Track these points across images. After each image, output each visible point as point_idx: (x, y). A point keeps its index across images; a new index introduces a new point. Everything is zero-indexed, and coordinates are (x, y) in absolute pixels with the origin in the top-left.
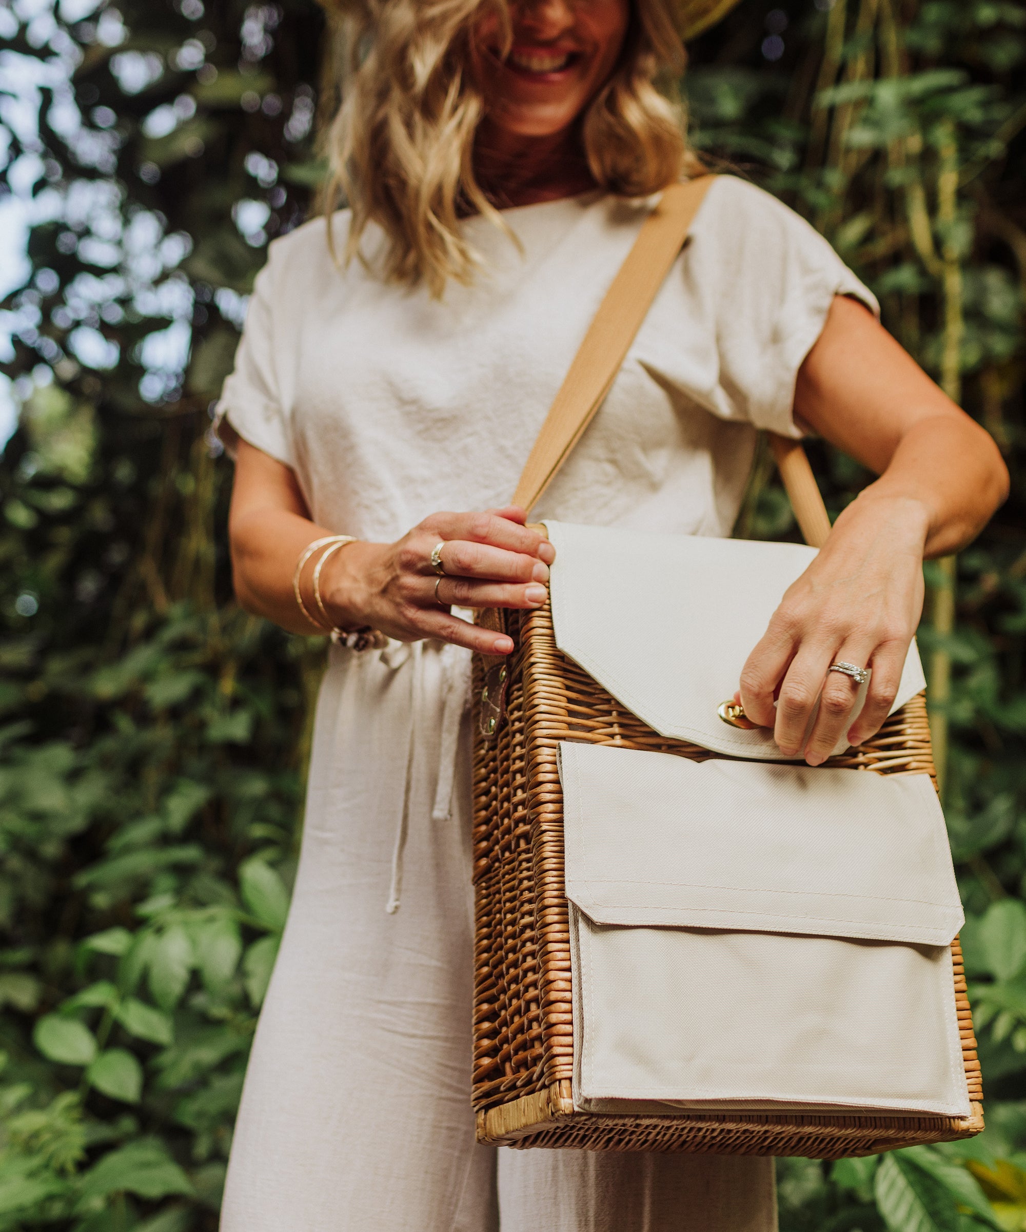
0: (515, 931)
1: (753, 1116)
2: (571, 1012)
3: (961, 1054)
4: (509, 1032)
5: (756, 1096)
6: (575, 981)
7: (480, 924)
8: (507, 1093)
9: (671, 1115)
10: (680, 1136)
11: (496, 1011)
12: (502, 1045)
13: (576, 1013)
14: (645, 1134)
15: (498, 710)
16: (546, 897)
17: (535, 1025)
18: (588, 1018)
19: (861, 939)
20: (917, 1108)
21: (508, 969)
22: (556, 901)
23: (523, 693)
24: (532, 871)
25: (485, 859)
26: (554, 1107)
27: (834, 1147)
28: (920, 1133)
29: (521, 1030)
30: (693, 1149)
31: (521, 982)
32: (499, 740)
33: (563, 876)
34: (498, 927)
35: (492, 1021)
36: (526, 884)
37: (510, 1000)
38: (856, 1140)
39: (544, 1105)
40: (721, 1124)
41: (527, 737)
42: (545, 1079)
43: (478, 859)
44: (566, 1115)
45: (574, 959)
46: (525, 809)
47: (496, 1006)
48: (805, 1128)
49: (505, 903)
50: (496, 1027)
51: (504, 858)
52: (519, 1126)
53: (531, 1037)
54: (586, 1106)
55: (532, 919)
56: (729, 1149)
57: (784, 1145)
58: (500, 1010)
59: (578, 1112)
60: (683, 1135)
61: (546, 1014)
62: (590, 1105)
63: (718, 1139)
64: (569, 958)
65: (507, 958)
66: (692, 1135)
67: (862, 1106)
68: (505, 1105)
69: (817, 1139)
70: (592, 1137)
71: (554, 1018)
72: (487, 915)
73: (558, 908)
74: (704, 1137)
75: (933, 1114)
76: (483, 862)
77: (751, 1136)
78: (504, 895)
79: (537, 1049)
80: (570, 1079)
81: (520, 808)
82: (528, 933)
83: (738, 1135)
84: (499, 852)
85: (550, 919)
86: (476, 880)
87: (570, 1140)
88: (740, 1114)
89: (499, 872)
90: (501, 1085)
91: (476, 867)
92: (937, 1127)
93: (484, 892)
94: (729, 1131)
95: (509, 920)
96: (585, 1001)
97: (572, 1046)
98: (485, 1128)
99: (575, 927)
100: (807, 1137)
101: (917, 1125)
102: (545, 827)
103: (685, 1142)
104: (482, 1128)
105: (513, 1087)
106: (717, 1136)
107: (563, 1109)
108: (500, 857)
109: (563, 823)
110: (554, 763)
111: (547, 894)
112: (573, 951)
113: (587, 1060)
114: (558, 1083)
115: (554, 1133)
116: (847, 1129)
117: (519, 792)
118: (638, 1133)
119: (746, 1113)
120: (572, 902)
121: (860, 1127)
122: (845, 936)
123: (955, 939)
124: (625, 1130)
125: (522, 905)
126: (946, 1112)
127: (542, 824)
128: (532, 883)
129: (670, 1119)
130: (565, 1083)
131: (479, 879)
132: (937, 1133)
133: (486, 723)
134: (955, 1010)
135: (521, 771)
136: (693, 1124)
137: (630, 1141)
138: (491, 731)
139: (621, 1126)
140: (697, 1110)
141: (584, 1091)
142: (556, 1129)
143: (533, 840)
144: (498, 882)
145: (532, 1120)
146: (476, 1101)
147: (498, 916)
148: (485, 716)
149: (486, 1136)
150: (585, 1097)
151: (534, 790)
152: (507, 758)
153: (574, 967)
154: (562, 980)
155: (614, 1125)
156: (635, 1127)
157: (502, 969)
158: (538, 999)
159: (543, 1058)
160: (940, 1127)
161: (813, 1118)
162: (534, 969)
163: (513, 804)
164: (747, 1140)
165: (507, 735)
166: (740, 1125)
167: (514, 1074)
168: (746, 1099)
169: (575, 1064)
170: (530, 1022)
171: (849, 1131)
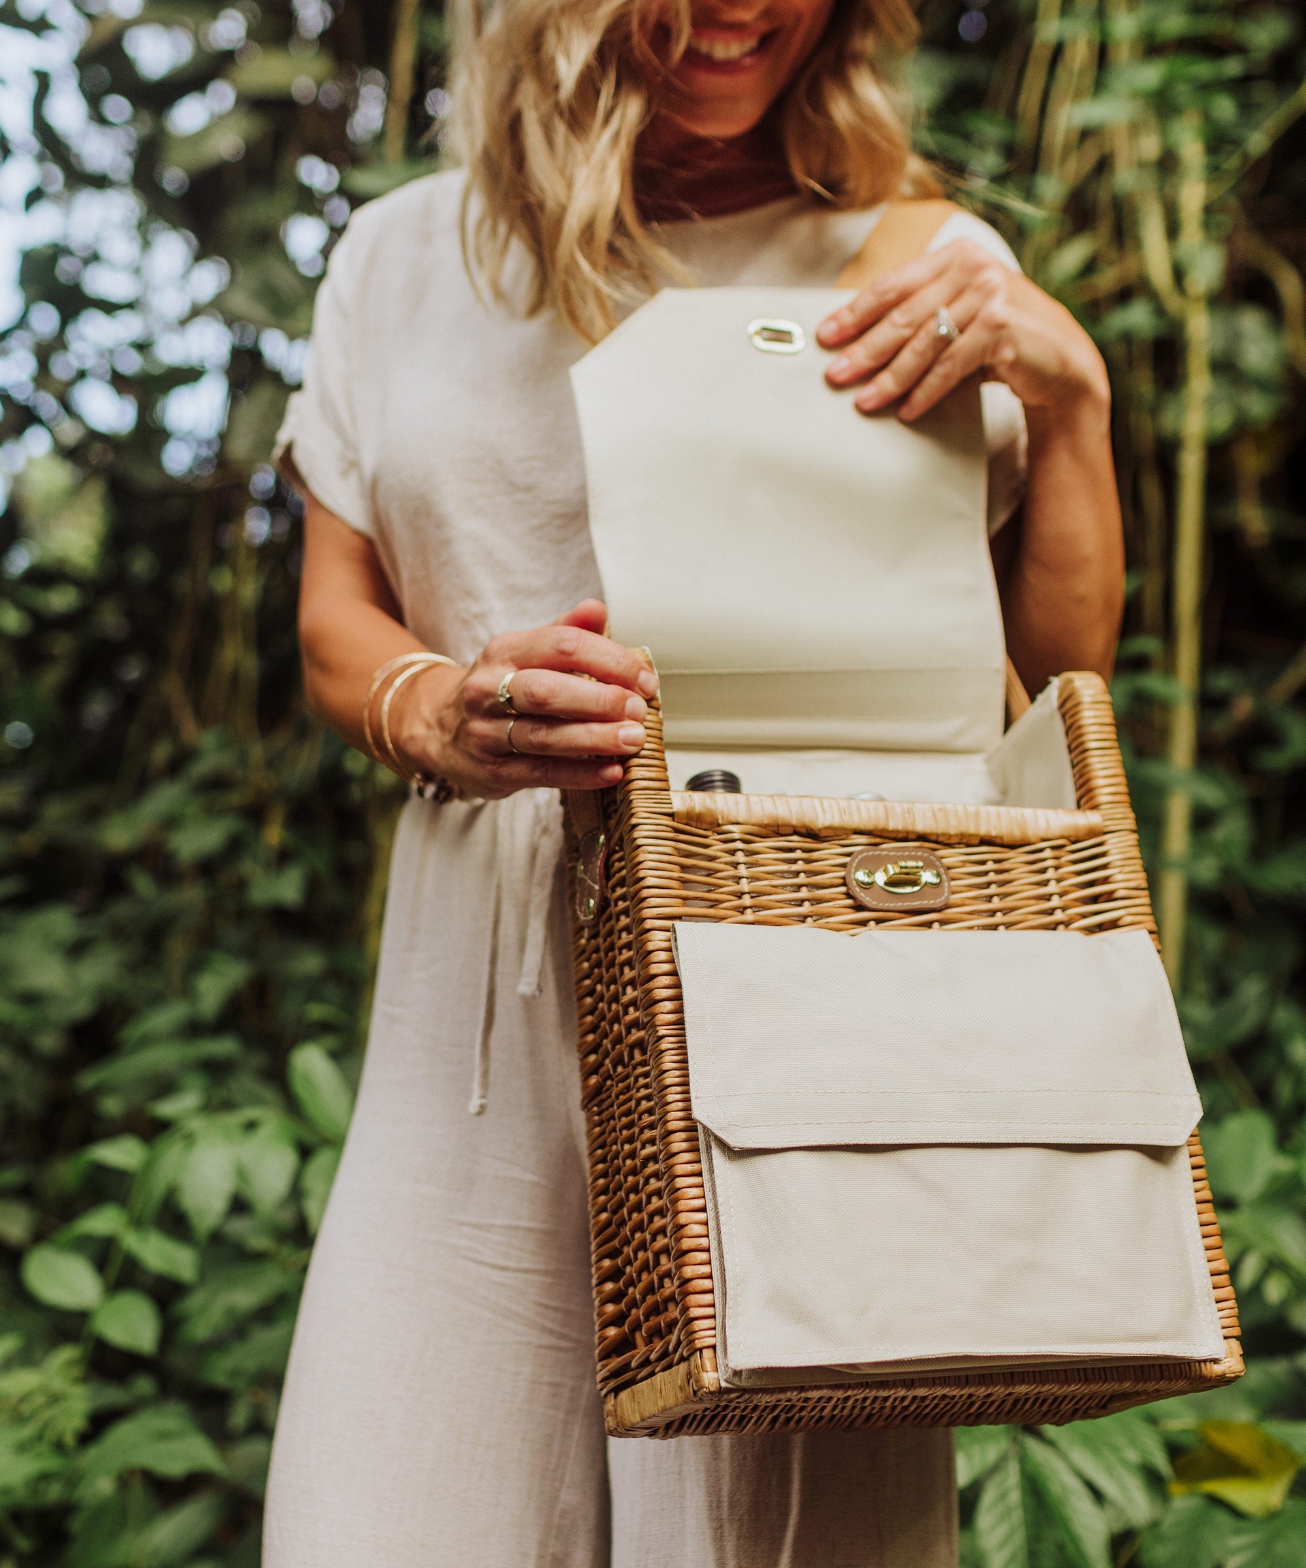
0: (636, 1166)
1: (949, 1377)
2: (709, 1263)
3: (1209, 1281)
4: (637, 1293)
5: (949, 1352)
6: (712, 1224)
7: (594, 1159)
8: (640, 1370)
9: (845, 1384)
10: (863, 1408)
11: (619, 1267)
12: (629, 1310)
13: (715, 1263)
14: (818, 1409)
15: (597, 887)
16: (669, 1119)
17: (667, 1282)
18: (730, 1268)
19: (1072, 1144)
20: (1156, 1353)
21: (630, 1214)
22: (682, 1124)
23: (626, 864)
24: (651, 1088)
25: (595, 1076)
26: (696, 1384)
27: (1060, 1409)
28: (1163, 1383)
29: (650, 1290)
30: (882, 1423)
31: (647, 1230)
32: (601, 924)
33: (688, 1092)
34: (616, 1161)
35: (616, 1281)
36: (645, 1105)
37: (635, 1253)
38: (1087, 1397)
39: (684, 1384)
40: (909, 1390)
41: (634, 919)
42: (683, 1350)
43: (586, 1077)
44: (711, 1393)
45: (708, 1195)
46: (638, 1010)
47: (619, 1261)
48: (1016, 1388)
49: (621, 1131)
50: (620, 1289)
51: (616, 1074)
52: (657, 1411)
53: (663, 1297)
54: (736, 1381)
55: (654, 1148)
56: (928, 1420)
57: (996, 1410)
58: (625, 1267)
59: (726, 1388)
60: (867, 1406)
61: (679, 1267)
62: (740, 1379)
63: (912, 1408)
64: (702, 1195)
65: (628, 1200)
66: (877, 1405)
67: (1085, 1355)
68: (637, 1385)
69: (1037, 1399)
70: (752, 1417)
71: (688, 1271)
72: (602, 1147)
73: (685, 1133)
74: (894, 1408)
75: (1176, 1358)
76: (593, 1080)
77: (953, 1402)
78: (620, 1121)
79: (671, 1312)
80: (714, 1347)
81: (631, 1009)
82: (651, 1168)
83: (935, 1402)
84: (610, 1066)
85: (676, 1147)
86: (586, 1104)
87: (725, 1423)
88: (933, 1375)
89: (611, 1093)
90: (631, 1361)
91: (585, 1087)
92: (1184, 1375)
93: (596, 1118)
94: (924, 1398)
95: (627, 1151)
96: (725, 1247)
97: (713, 1305)
98: (616, 1417)
99: (708, 1156)
100: (1024, 1398)
101: (1159, 1374)
102: (662, 1031)
103: (870, 1416)
104: (612, 1416)
105: (646, 1362)
106: (909, 1406)
107: (707, 1386)
108: (612, 1072)
109: (684, 1024)
110: (669, 950)
111: (671, 1116)
112: (707, 1186)
113: (732, 1322)
114: (698, 1353)
115: (704, 1417)
116: (1069, 1385)
117: (629, 990)
118: (809, 1409)
119: (940, 1375)
120: (702, 1124)
121: (1086, 1381)
122: (1052, 1142)
123: (1191, 1136)
124: (793, 1406)
125: (641, 1132)
126: (1193, 1355)
127: (658, 1028)
128: (652, 1103)
129: (844, 1389)
130: (707, 1353)
131: (590, 1101)
132: (1184, 1381)
133: (584, 904)
134: (1197, 1225)
135: (629, 963)
136: (873, 1393)
137: (800, 1419)
138: (590, 915)
139: (786, 1401)
140: (877, 1374)
141: (731, 1361)
142: (704, 1411)
143: (649, 1048)
144: (612, 1105)
145: (671, 1401)
146: (603, 1383)
147: (614, 1147)
148: (583, 896)
149: (618, 1426)
150: (732, 1369)
151: (646, 986)
152: (611, 948)
153: (710, 1206)
154: (696, 1223)
155: (777, 1401)
156: (803, 1402)
157: (623, 1215)
158: (669, 1248)
159: (678, 1322)
160: (1188, 1375)
161: (1026, 1375)
162: (661, 1212)
163: (622, 1005)
164: (949, 1406)
165: (609, 919)
166: (933, 1389)
167: (646, 1346)
168: (937, 1356)
169: (719, 1328)
170: (661, 1278)
171: (1072, 1388)
